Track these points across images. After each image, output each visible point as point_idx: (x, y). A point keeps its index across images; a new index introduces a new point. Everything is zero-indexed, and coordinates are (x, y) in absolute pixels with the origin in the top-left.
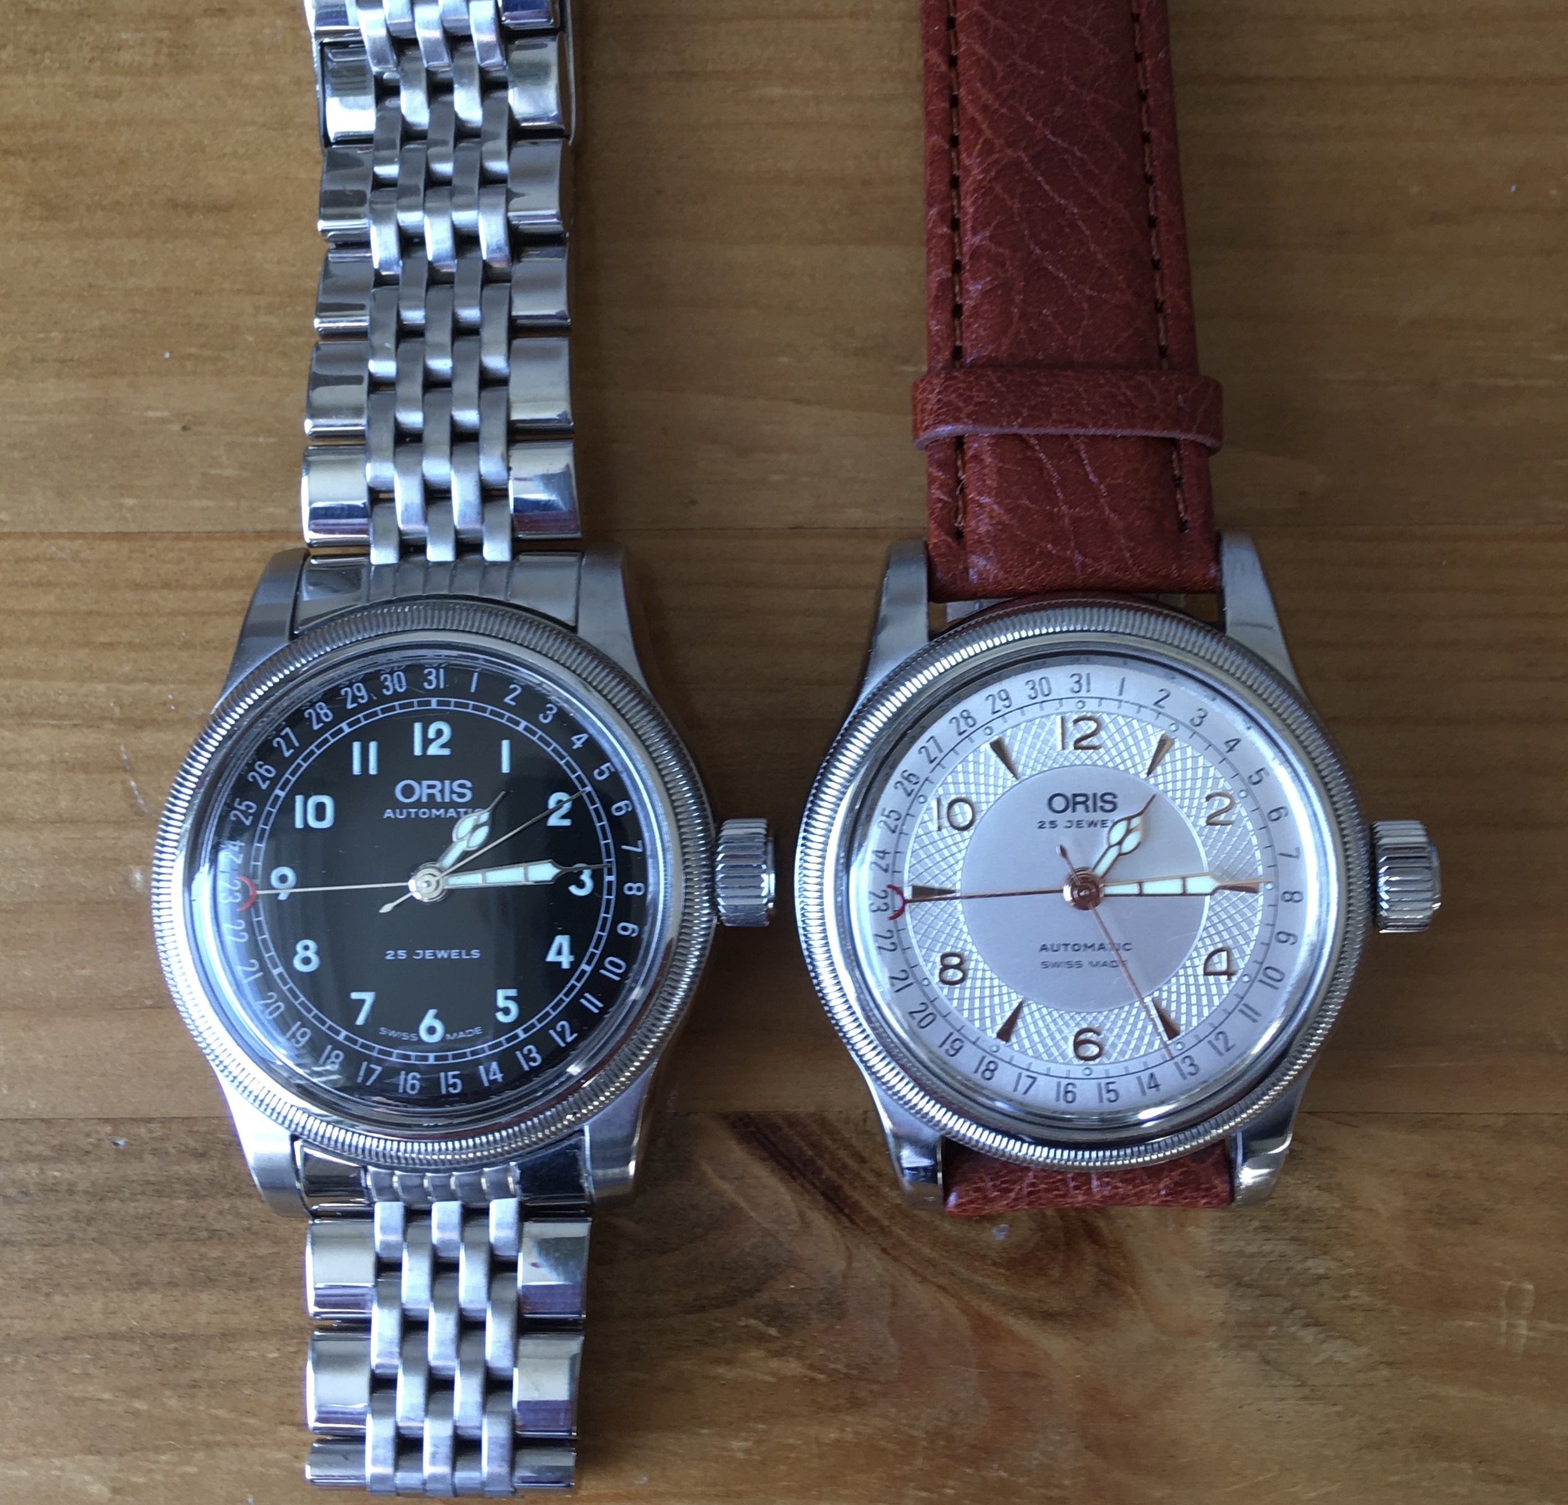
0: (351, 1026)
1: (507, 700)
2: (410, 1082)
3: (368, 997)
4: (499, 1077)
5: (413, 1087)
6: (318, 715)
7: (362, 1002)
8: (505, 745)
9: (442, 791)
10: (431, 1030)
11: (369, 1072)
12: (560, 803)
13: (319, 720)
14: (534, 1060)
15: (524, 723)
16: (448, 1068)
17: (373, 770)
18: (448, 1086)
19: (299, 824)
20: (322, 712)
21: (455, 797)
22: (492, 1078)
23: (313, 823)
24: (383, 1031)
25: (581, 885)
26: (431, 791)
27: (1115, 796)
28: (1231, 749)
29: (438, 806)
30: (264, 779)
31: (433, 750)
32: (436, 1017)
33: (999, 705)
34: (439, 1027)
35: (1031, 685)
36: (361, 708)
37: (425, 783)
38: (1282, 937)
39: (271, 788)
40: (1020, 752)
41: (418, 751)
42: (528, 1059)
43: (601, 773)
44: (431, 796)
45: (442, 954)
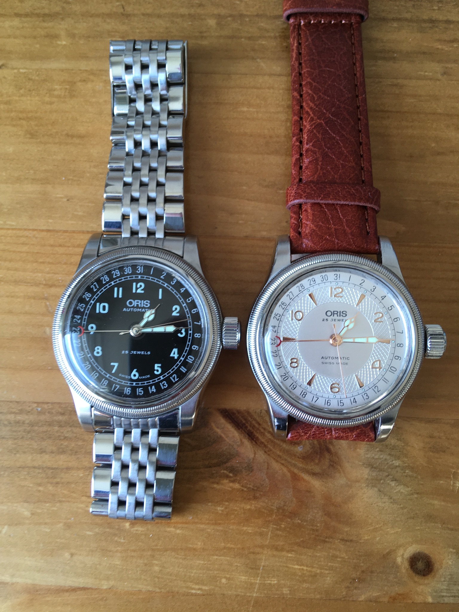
0: (110, 373)
1: (162, 277)
2: (128, 391)
3: (116, 365)
4: (155, 390)
5: (128, 393)
6: (105, 279)
7: (114, 366)
8: (161, 290)
9: (141, 303)
10: (135, 375)
11: (115, 387)
12: (176, 309)
13: (105, 281)
14: (165, 386)
15: (166, 284)
16: (139, 387)
17: (120, 296)
18: (139, 393)
19: (97, 311)
20: (106, 278)
21: (145, 306)
22: (152, 391)
23: (102, 311)
24: (120, 375)
25: (182, 334)
26: (138, 303)
27: (346, 312)
28: (383, 299)
29: (140, 308)
30: (88, 297)
31: (139, 291)
32: (137, 371)
33: (312, 283)
34: (137, 375)
35: (322, 277)
36: (117, 278)
37: (136, 301)
38: (397, 358)
39: (90, 300)
40: (318, 297)
41: (134, 291)
42: (163, 385)
43: (189, 300)
44: (137, 305)
45: (139, 353)
